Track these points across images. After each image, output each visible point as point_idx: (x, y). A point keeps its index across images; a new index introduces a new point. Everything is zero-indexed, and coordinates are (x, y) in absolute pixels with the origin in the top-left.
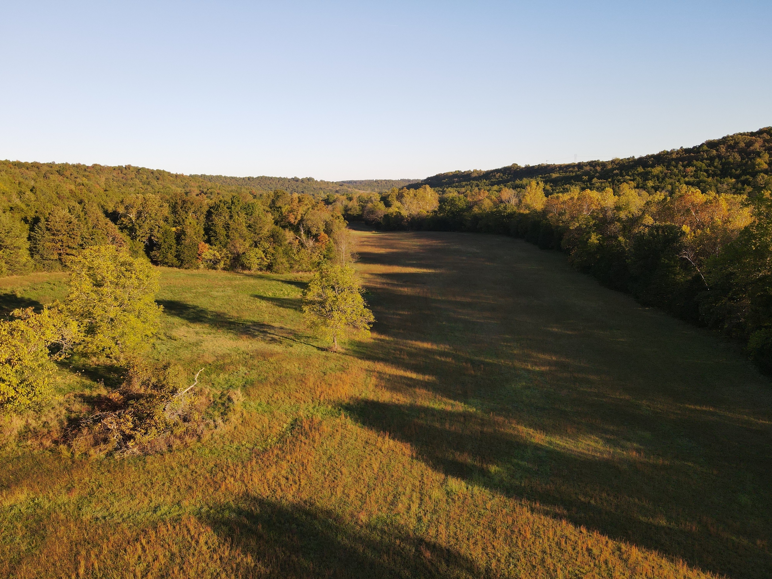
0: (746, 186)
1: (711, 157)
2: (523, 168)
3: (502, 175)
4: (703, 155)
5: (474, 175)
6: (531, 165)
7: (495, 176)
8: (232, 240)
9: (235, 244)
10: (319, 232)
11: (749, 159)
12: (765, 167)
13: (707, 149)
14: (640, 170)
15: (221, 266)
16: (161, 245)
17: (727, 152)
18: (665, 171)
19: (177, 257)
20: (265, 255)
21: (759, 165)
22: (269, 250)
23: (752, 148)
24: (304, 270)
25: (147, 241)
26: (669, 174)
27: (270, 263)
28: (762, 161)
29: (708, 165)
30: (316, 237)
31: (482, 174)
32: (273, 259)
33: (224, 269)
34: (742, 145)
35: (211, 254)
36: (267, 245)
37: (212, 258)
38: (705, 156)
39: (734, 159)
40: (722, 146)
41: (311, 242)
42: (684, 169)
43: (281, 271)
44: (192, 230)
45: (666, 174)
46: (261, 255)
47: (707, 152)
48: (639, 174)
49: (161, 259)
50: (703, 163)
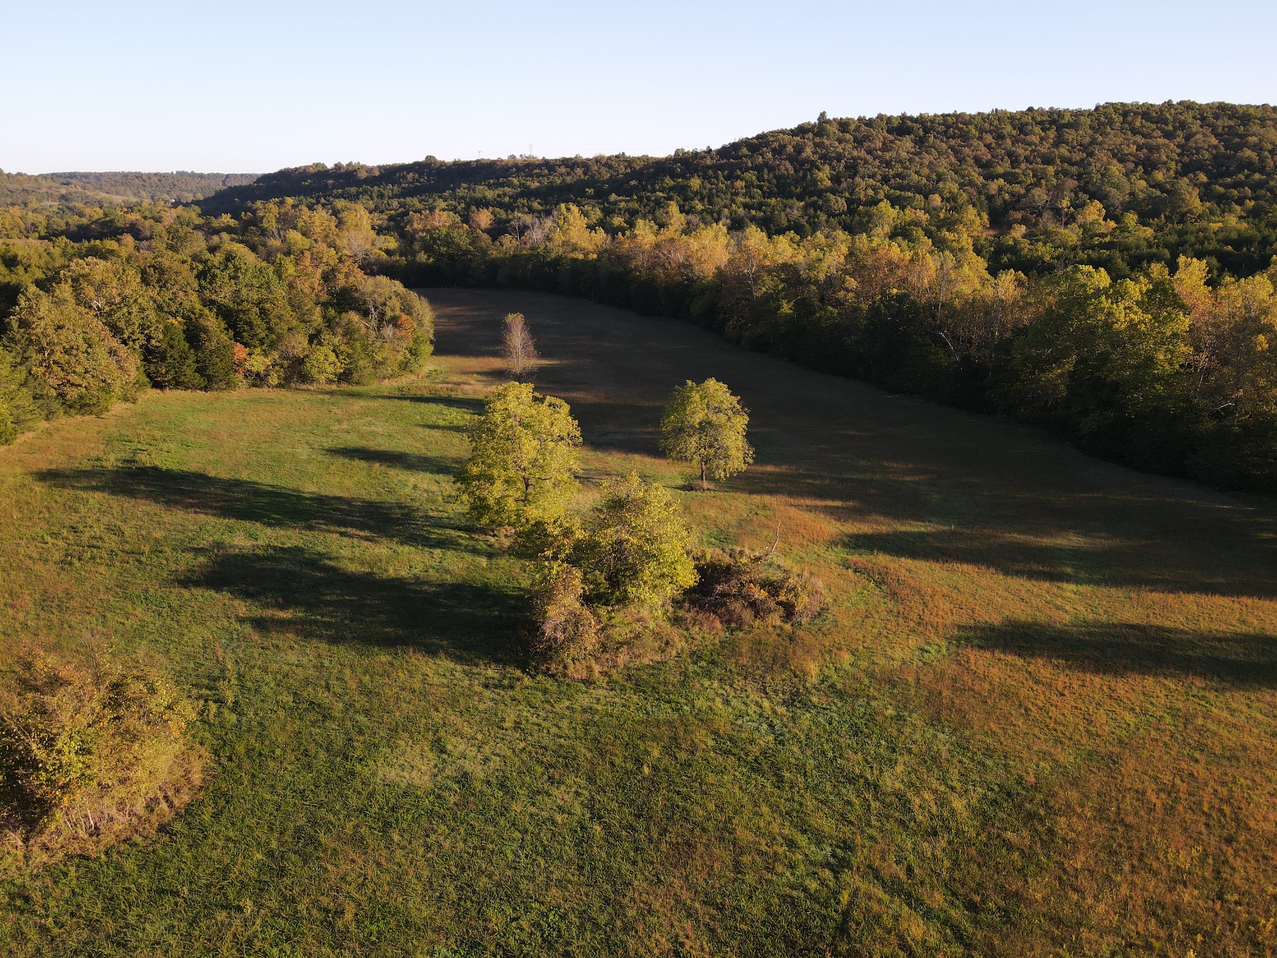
0: (819, 212)
1: (756, 165)
3: (417, 176)
4: (747, 163)
5: (363, 175)
7: (404, 177)
8: (280, 337)
9: (289, 342)
10: (398, 312)
11: (805, 171)
12: (828, 183)
13: (747, 152)
14: (669, 182)
15: (274, 380)
16: (165, 352)
17: (775, 159)
18: (709, 186)
19: (201, 371)
20: (337, 357)
21: (821, 181)
22: (342, 348)
23: (804, 155)
24: (391, 376)
25: (141, 347)
26: (714, 191)
27: (346, 369)
28: (824, 175)
29: (758, 178)
30: (394, 322)
31: (377, 173)
32: (351, 363)
33: (279, 386)
34: (790, 149)
35: (258, 362)
36: (336, 340)
37: (262, 369)
38: (750, 164)
39: (787, 170)
40: (765, 149)
41: (388, 331)
42: (732, 183)
43: (364, 381)
44: (212, 323)
45: (710, 190)
46: (332, 357)
47: (751, 157)
48: (671, 189)
49: (170, 377)
50: (751, 176)
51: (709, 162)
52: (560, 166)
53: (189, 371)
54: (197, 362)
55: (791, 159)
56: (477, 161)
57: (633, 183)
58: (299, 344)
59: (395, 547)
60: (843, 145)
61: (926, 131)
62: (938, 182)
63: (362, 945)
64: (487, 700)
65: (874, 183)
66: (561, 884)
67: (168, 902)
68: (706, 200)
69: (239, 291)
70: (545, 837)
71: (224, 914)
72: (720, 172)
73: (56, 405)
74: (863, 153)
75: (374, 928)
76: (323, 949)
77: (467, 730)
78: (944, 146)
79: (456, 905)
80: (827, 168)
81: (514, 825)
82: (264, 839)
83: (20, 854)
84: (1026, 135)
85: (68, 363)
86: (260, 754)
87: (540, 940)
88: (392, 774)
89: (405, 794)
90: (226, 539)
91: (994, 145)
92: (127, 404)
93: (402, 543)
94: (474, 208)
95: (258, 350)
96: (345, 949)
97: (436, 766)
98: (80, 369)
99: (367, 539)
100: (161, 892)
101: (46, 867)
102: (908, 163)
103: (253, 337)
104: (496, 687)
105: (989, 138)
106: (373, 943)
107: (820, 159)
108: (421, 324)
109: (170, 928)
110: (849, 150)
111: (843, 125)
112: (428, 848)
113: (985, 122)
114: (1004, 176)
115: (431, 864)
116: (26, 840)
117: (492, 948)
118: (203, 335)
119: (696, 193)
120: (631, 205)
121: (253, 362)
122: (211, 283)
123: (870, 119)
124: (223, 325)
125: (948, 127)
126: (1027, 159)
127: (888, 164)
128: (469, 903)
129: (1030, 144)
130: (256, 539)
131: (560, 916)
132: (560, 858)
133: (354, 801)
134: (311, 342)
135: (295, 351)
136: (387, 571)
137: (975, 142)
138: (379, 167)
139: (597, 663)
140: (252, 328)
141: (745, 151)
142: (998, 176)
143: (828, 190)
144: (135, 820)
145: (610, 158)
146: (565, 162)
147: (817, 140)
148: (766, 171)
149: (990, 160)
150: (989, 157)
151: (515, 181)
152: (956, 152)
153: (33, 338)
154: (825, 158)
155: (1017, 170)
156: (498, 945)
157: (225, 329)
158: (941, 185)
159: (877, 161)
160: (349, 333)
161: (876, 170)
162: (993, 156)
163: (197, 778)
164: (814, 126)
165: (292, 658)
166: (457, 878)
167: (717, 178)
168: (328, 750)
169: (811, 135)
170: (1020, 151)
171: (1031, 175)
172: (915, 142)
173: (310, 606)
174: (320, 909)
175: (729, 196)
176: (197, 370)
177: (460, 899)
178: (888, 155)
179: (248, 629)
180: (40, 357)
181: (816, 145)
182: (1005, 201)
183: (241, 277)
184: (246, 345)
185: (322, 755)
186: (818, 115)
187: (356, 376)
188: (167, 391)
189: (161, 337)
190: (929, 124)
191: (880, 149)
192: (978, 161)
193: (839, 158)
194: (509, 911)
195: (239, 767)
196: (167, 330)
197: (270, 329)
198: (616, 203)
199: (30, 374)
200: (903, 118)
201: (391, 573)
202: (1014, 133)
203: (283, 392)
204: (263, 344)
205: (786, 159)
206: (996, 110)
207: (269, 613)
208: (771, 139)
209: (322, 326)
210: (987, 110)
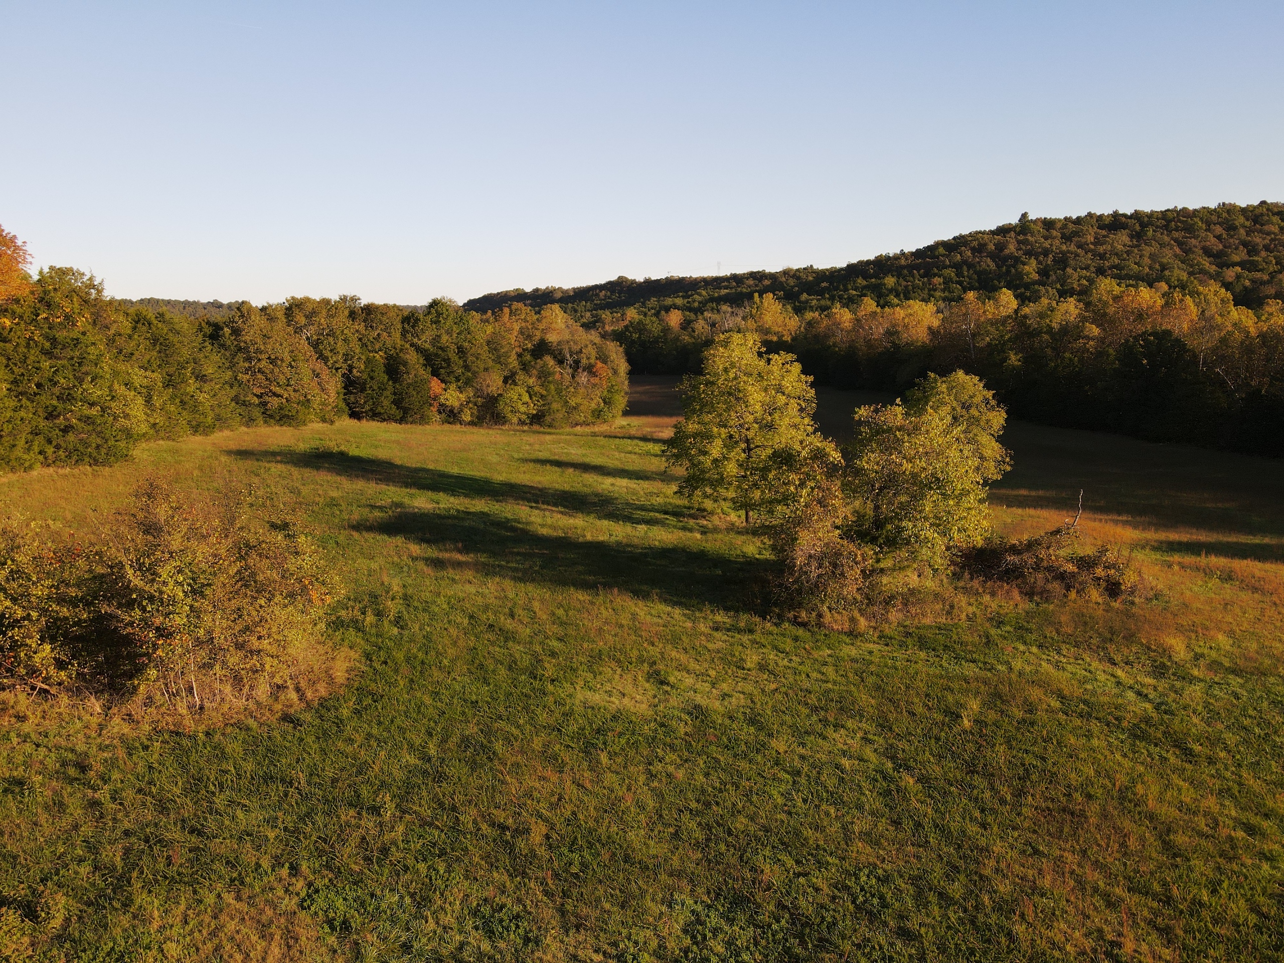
1: (954, 263)
2: (641, 283)
3: (609, 293)
4: (944, 261)
6: (653, 279)
7: (597, 295)
8: (475, 374)
9: (485, 380)
10: (592, 361)
11: (1009, 267)
12: (1036, 277)
13: (944, 252)
14: (861, 281)
15: (467, 417)
16: (365, 384)
17: (974, 256)
18: (904, 283)
19: (397, 403)
20: (531, 398)
21: (1028, 274)
22: (536, 389)
23: (1007, 252)
24: (586, 424)
25: (343, 375)
26: (910, 288)
27: (540, 411)
28: (1031, 269)
29: (957, 275)
30: (590, 369)
31: (572, 293)
32: (544, 405)
33: (472, 423)
34: (991, 247)
35: (453, 397)
36: (531, 381)
37: (456, 404)
38: (948, 262)
39: (988, 266)
40: (963, 248)
41: (583, 378)
42: (929, 280)
43: (555, 424)
44: (412, 357)
45: (906, 287)
46: (526, 398)
47: (947, 256)
48: (864, 287)
49: (368, 408)
50: (950, 273)
51: (903, 262)
52: (747, 279)
53: (386, 402)
54: (395, 394)
55: (992, 256)
56: (667, 278)
57: (824, 284)
58: (493, 383)
59: (591, 521)
60: (1049, 241)
61: (1143, 225)
62: (1162, 271)
63: (556, 876)
64: (720, 642)
65: (1088, 274)
66: (868, 837)
67: (275, 791)
68: (902, 295)
69: (439, 336)
70: (831, 783)
71: (352, 812)
72: (915, 272)
73: (256, 413)
74: (1073, 248)
75: (576, 856)
76: (495, 874)
77: (693, 665)
78: (1166, 239)
79: (702, 846)
80: (1033, 262)
81: (777, 764)
82: (418, 742)
83: (95, 721)
84: (1262, 225)
85: (272, 372)
86: (423, 663)
87: (851, 907)
88: (596, 698)
89: (614, 718)
90: (406, 501)
91: (1224, 236)
92: (325, 425)
93: (600, 518)
94: (663, 313)
95: (453, 386)
96: (530, 879)
97: (655, 696)
98: (282, 380)
99: (562, 513)
100: (268, 778)
101: (122, 738)
102: (1125, 256)
103: (449, 374)
104: (729, 630)
105: (1219, 230)
106: (576, 876)
107: (1025, 254)
108: (615, 372)
109: (272, 822)
110: (1057, 244)
111: (1048, 224)
112: (652, 776)
113: (1212, 214)
114: (1241, 264)
115: (659, 795)
116: (107, 708)
117: (771, 907)
118: (402, 367)
119: (891, 291)
120: (823, 302)
121: (447, 396)
122: (413, 327)
123: (1078, 218)
124: (421, 361)
125: (1169, 221)
126: (1267, 248)
127: (1102, 256)
128: (723, 847)
129: (1268, 234)
130: (438, 503)
131: (878, 879)
132: (860, 807)
133: (543, 718)
134: (505, 381)
135: (490, 390)
136: (584, 536)
137: (1203, 234)
138: (574, 289)
139: (862, 615)
140: (449, 365)
141: (941, 250)
142: (1234, 265)
143: (1035, 283)
144: (251, 705)
145: (798, 270)
146: (753, 275)
147: (1021, 237)
148: (965, 268)
149: (1221, 251)
150: (1221, 247)
151: (704, 293)
152: (1180, 244)
153: (242, 344)
154: (1029, 253)
155: (1256, 258)
156: (781, 906)
157: (424, 365)
158: (1167, 273)
159: (1090, 255)
160: (544, 375)
161: (1089, 262)
162: (1225, 247)
163: (340, 675)
164: (1016, 226)
165: (472, 589)
166: (698, 813)
167: (913, 276)
168: (510, 668)
169: (1013, 234)
170: (1258, 240)
171: (1274, 262)
172: (1131, 237)
173: (493, 554)
174: (493, 825)
175: (926, 291)
176: (394, 402)
177: (708, 840)
178: (1101, 249)
179: (421, 565)
180: (247, 365)
181: (1019, 242)
182: (1245, 288)
183: (443, 321)
184: (443, 381)
185: (503, 671)
186: (1020, 216)
187: (548, 419)
188: (364, 421)
189: (363, 367)
190: (1146, 219)
191: (1092, 243)
192: (1207, 252)
193: (1046, 252)
194: (790, 862)
195: (396, 671)
196: (368, 361)
197: (467, 367)
198: (807, 301)
199: (236, 379)
200: (1116, 215)
201: (589, 537)
202: (1248, 224)
203: (475, 430)
204: (459, 380)
205: (987, 257)
206: (1224, 204)
207: (446, 555)
208: (970, 238)
209: (518, 367)
210: (1213, 205)
